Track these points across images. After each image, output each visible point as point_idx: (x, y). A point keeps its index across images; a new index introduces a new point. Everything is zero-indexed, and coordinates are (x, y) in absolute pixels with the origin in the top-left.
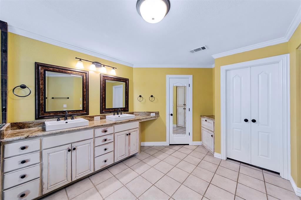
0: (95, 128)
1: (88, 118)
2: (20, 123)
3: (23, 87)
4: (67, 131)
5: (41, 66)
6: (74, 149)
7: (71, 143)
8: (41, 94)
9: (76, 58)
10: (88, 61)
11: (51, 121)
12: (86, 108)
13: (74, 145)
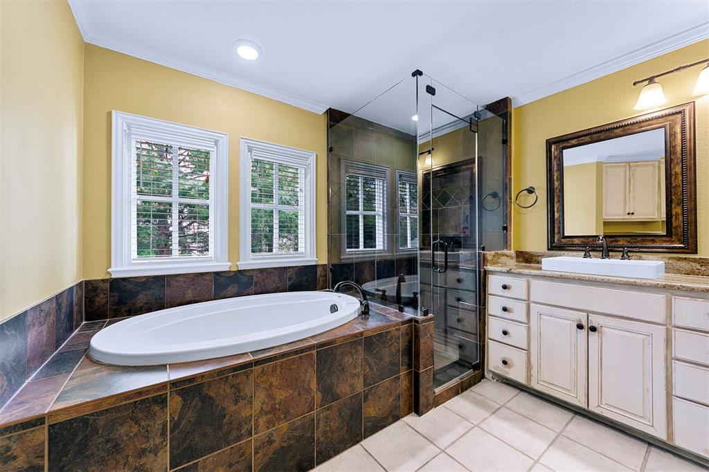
0: (675, 292)
1: (694, 264)
2: (526, 253)
3: (531, 191)
4: (574, 279)
5: (554, 143)
6: (593, 329)
7: (588, 312)
8: (556, 200)
9: (634, 84)
10: (684, 67)
11: (574, 256)
12: (680, 230)
13: (595, 321)
